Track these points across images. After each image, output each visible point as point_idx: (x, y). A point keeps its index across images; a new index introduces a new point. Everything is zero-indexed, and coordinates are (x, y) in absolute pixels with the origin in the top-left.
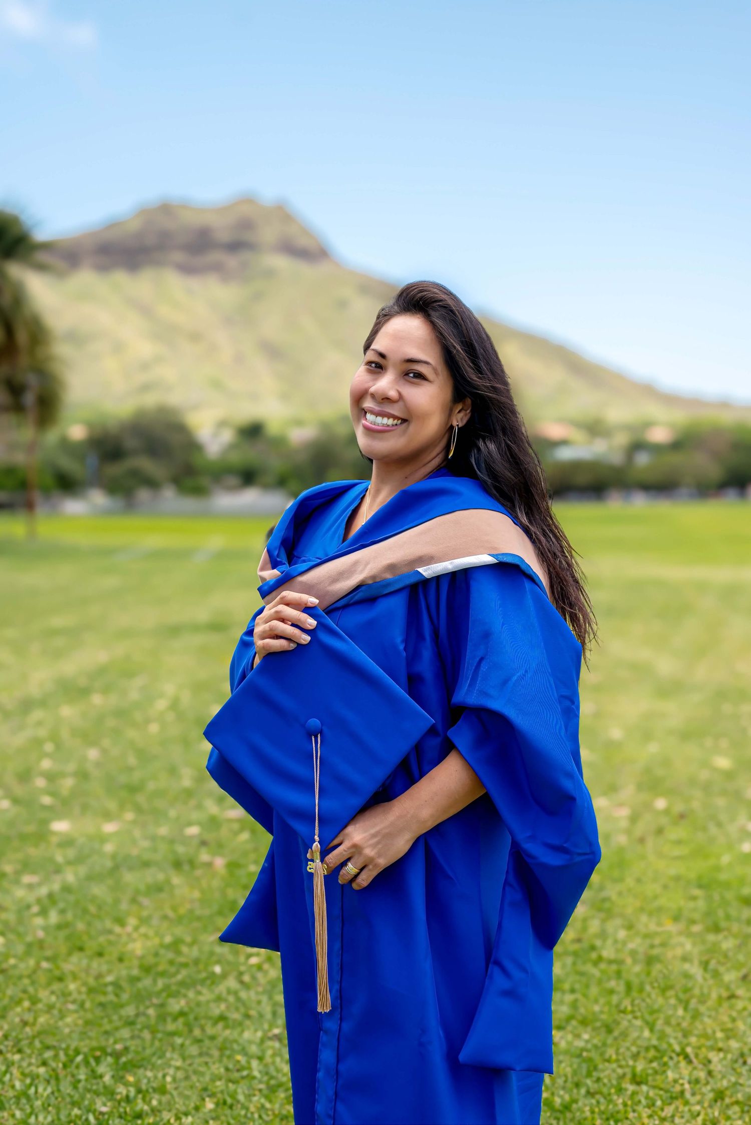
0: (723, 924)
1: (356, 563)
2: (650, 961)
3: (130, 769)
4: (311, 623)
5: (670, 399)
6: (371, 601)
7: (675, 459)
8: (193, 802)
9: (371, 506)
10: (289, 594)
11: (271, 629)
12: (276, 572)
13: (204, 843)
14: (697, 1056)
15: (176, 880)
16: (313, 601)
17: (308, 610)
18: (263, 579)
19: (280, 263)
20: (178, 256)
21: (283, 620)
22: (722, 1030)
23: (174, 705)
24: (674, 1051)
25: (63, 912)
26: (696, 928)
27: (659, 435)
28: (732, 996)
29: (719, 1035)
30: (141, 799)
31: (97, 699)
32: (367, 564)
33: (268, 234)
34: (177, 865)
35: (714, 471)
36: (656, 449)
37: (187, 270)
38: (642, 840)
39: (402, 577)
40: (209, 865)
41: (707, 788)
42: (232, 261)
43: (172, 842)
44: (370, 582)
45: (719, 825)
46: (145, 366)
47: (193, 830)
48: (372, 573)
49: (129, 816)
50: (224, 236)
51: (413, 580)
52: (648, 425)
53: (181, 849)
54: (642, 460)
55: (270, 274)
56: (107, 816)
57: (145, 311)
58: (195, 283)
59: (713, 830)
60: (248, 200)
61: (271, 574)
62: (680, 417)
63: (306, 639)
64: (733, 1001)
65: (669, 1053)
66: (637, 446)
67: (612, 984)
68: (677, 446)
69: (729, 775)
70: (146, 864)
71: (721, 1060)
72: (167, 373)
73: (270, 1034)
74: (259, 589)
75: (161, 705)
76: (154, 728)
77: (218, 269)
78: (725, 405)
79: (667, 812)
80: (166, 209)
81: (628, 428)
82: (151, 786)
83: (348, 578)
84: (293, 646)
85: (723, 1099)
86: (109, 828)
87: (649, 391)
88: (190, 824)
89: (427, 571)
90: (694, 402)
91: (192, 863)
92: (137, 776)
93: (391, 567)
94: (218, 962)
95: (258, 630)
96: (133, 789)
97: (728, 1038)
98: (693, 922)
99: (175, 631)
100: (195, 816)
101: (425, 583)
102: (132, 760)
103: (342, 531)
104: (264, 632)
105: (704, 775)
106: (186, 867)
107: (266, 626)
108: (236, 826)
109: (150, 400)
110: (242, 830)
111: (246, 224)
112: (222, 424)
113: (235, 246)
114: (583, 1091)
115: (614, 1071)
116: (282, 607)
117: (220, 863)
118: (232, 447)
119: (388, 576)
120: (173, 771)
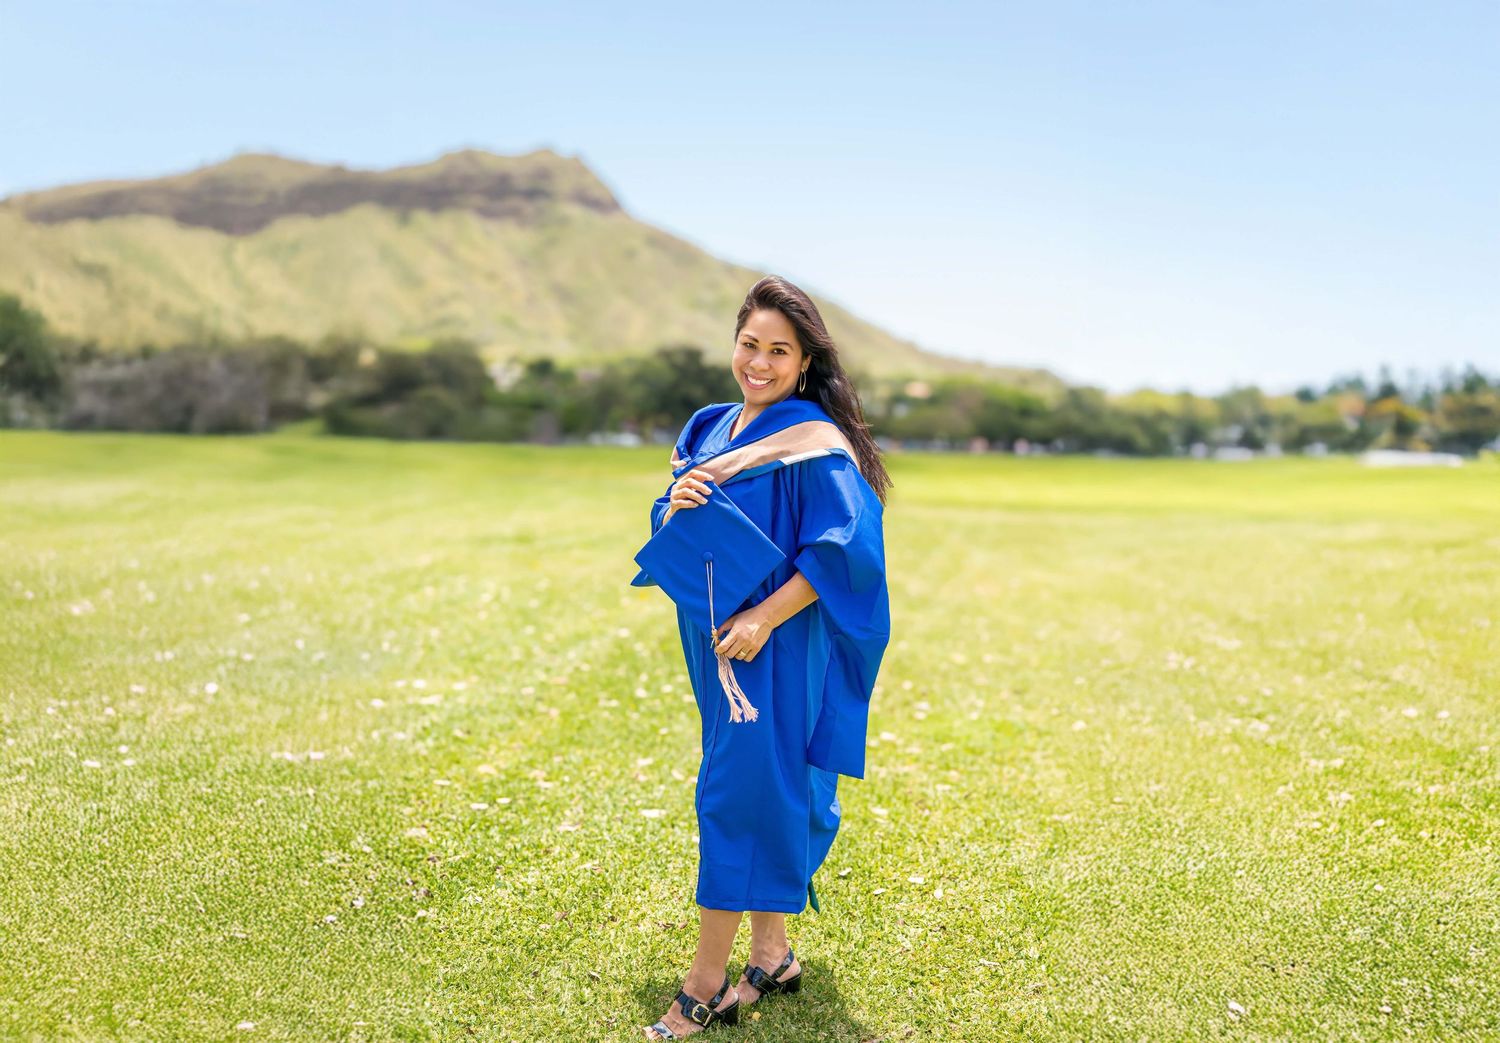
0: (952, 765)
1: (740, 456)
2: (896, 785)
3: (468, 646)
4: (708, 491)
5: (930, 358)
6: (750, 480)
7: (931, 413)
8: (524, 671)
9: (744, 422)
10: (694, 471)
11: (683, 493)
12: (683, 462)
13: (539, 699)
14: (928, 839)
15: (521, 723)
16: (710, 477)
17: (707, 483)
18: (674, 467)
19: (574, 211)
20: (478, 200)
21: (690, 488)
22: (948, 826)
23: (497, 598)
24: (912, 836)
25: (437, 739)
26: (932, 767)
27: (918, 390)
28: (957, 807)
29: (945, 828)
30: (480, 666)
31: (429, 591)
32: (747, 456)
33: (564, 184)
34: (520, 713)
35: (964, 424)
36: (914, 403)
37: (486, 213)
38: (892, 710)
39: (770, 465)
40: (546, 714)
41: (945, 676)
42: (529, 208)
43: (512, 697)
44: (749, 468)
45: (954, 701)
46: (442, 302)
47: (530, 690)
48: (750, 462)
49: (474, 679)
50: (522, 184)
51: (775, 467)
52: (908, 380)
53: (521, 703)
54: (901, 412)
55: (564, 222)
56: (455, 678)
57: (446, 250)
58: (493, 226)
59: (948, 703)
60: (547, 151)
61: (680, 464)
62: (937, 374)
63: (705, 501)
64: (957, 810)
65: (909, 837)
66: (898, 399)
67: (868, 796)
68: (933, 401)
69: (964, 668)
70: (495, 712)
71: (946, 843)
72: (462, 309)
73: (614, 817)
74: (674, 473)
75: (486, 598)
76: (483, 616)
77: (515, 214)
78: (979, 365)
79: (913, 691)
80: (469, 155)
81: (888, 382)
82: (488, 658)
83: (735, 465)
84: (697, 505)
85: (946, 864)
86: (459, 686)
87: (910, 348)
88: (524, 686)
89: (787, 461)
90: (952, 362)
91: (531, 711)
92: (475, 649)
93: (763, 458)
94: (566, 774)
95: (674, 493)
96: (474, 659)
97: (952, 831)
98: (930, 763)
99: (486, 541)
100: (528, 680)
101: (784, 468)
102: (468, 637)
103: (727, 435)
104: (677, 495)
105: (944, 666)
106: (528, 715)
107: (680, 491)
108: (564, 689)
109: (447, 334)
110: (569, 690)
111: (544, 174)
112: (513, 360)
113: (533, 194)
114: (846, 855)
115: (868, 845)
116: (690, 480)
117: (555, 712)
118: (522, 382)
119: (761, 464)
120: (504, 648)
